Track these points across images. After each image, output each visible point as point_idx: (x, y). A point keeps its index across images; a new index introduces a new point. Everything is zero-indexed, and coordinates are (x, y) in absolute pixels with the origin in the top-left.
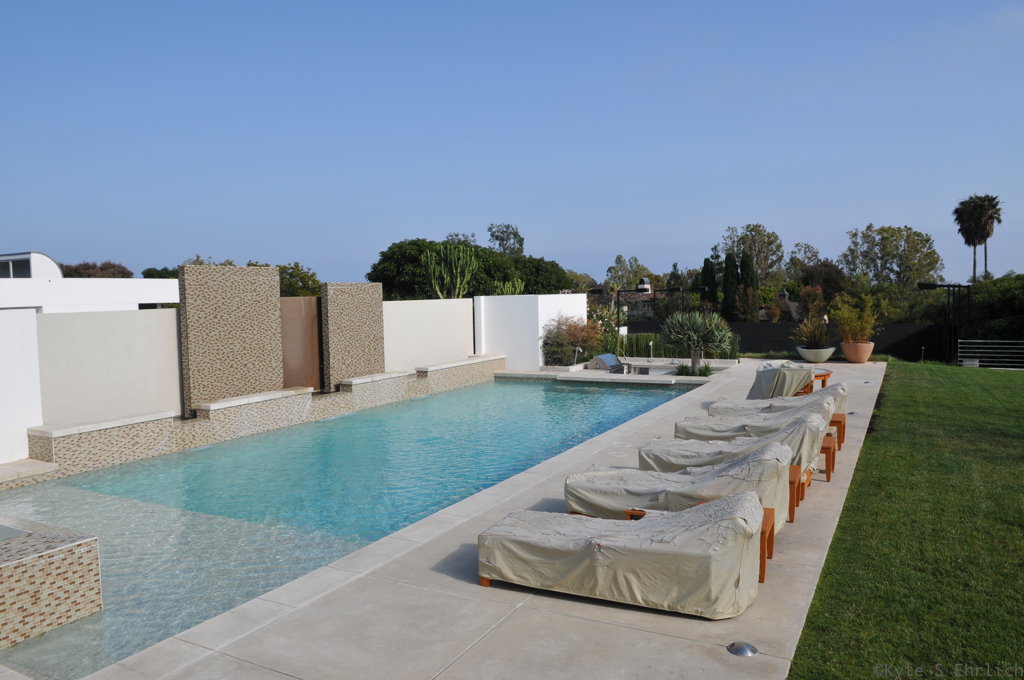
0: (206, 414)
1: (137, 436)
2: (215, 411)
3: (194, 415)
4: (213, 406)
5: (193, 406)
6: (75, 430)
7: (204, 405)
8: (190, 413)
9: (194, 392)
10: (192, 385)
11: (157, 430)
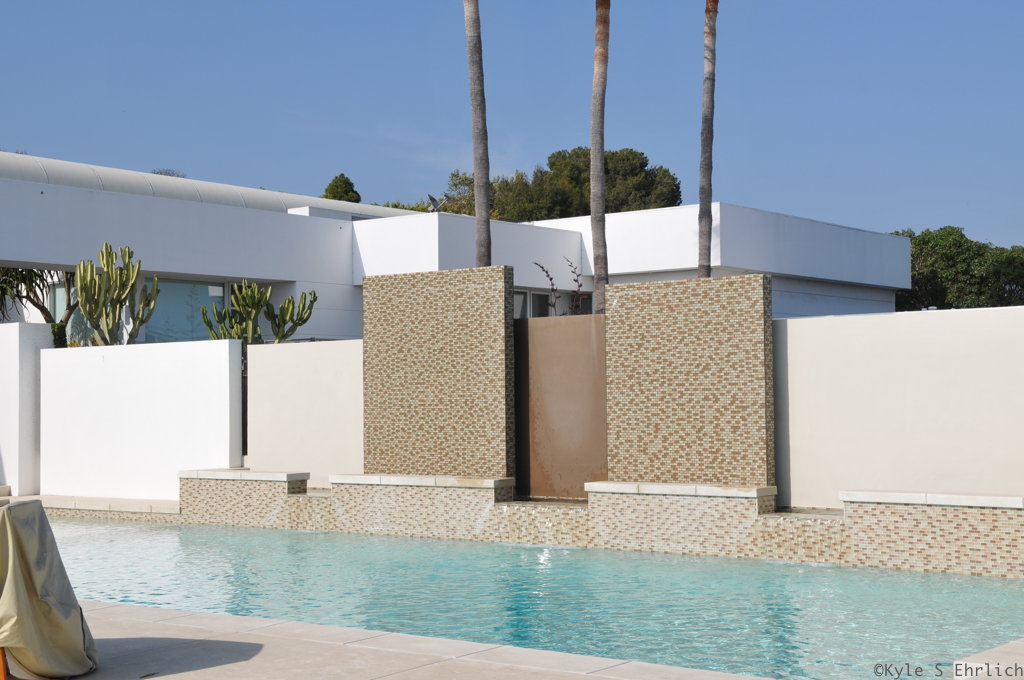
4: (334, 478)
11: (270, 495)
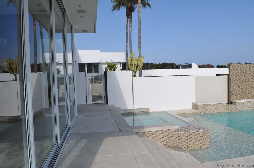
0: (235, 103)
1: (217, 106)
2: (237, 102)
3: (231, 103)
4: (237, 101)
5: (231, 101)
6: (203, 104)
7: (234, 101)
8: (230, 102)
9: (232, 97)
10: (231, 95)
11: (222, 106)
